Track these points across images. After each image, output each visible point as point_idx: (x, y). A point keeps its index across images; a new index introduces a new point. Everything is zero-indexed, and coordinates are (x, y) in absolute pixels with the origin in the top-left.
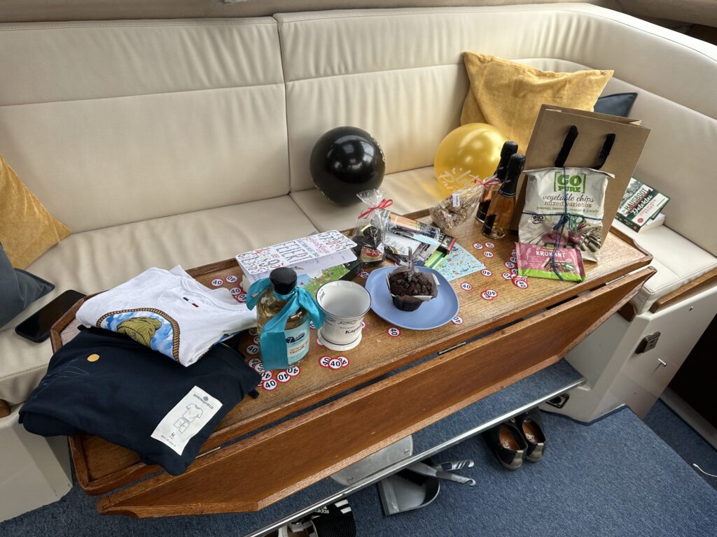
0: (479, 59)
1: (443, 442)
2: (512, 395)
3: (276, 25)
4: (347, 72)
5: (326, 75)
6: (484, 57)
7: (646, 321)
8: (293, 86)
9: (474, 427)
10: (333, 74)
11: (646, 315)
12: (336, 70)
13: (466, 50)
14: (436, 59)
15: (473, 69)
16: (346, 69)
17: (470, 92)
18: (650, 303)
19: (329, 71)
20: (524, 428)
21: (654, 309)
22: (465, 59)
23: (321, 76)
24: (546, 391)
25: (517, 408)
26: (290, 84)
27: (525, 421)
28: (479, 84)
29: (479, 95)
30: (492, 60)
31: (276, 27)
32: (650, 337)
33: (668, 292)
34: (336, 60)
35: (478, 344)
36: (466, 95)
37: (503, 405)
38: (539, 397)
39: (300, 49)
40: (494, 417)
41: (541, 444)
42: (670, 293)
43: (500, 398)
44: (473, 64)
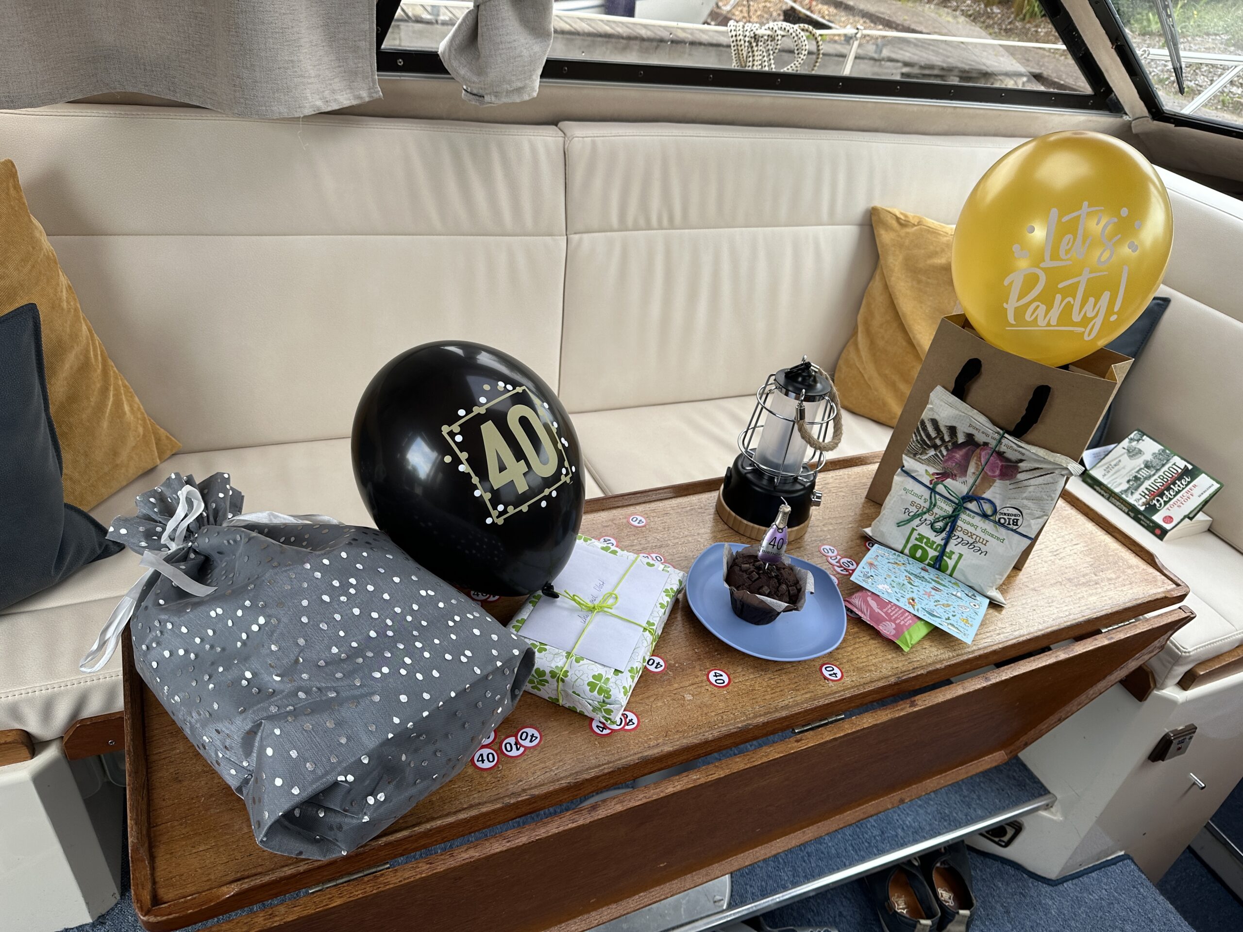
0: (898, 219)
1: (785, 888)
2: (918, 814)
3: (561, 140)
4: (672, 226)
5: (636, 228)
6: (906, 216)
7: (1171, 703)
8: (580, 241)
9: (845, 866)
10: (649, 227)
11: (1171, 692)
12: (654, 221)
13: (877, 203)
14: (825, 215)
15: (885, 237)
16: (671, 219)
17: (878, 272)
18: (1180, 671)
19: (642, 222)
20: (935, 877)
21: (1185, 683)
22: (873, 218)
23: (627, 230)
24: (979, 812)
25: (925, 839)
26: (575, 238)
27: (938, 865)
28: (894, 262)
29: (893, 279)
30: (919, 223)
31: (562, 142)
32: (1177, 734)
33: (1215, 654)
34: (655, 203)
35: (867, 721)
36: (871, 277)
37: (899, 830)
38: (968, 823)
39: (598, 183)
40: (882, 852)
41: (965, 912)
42: (1217, 657)
43: (896, 817)
44: (888, 227)
